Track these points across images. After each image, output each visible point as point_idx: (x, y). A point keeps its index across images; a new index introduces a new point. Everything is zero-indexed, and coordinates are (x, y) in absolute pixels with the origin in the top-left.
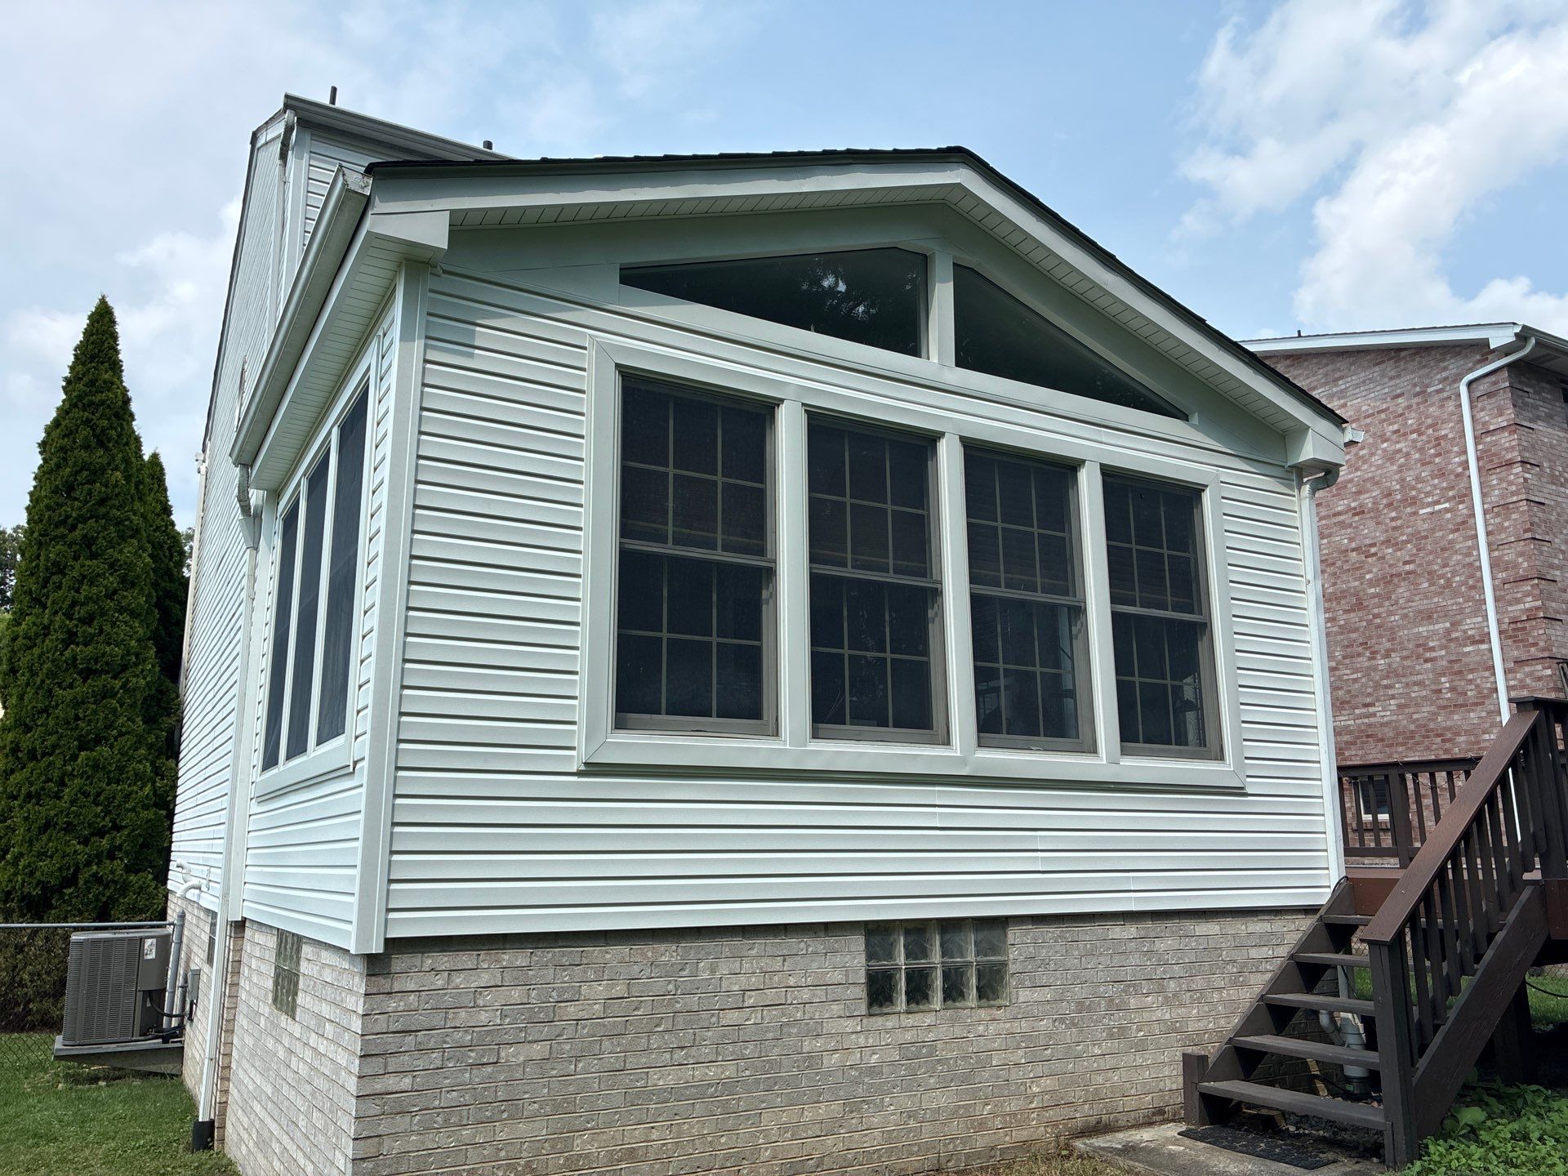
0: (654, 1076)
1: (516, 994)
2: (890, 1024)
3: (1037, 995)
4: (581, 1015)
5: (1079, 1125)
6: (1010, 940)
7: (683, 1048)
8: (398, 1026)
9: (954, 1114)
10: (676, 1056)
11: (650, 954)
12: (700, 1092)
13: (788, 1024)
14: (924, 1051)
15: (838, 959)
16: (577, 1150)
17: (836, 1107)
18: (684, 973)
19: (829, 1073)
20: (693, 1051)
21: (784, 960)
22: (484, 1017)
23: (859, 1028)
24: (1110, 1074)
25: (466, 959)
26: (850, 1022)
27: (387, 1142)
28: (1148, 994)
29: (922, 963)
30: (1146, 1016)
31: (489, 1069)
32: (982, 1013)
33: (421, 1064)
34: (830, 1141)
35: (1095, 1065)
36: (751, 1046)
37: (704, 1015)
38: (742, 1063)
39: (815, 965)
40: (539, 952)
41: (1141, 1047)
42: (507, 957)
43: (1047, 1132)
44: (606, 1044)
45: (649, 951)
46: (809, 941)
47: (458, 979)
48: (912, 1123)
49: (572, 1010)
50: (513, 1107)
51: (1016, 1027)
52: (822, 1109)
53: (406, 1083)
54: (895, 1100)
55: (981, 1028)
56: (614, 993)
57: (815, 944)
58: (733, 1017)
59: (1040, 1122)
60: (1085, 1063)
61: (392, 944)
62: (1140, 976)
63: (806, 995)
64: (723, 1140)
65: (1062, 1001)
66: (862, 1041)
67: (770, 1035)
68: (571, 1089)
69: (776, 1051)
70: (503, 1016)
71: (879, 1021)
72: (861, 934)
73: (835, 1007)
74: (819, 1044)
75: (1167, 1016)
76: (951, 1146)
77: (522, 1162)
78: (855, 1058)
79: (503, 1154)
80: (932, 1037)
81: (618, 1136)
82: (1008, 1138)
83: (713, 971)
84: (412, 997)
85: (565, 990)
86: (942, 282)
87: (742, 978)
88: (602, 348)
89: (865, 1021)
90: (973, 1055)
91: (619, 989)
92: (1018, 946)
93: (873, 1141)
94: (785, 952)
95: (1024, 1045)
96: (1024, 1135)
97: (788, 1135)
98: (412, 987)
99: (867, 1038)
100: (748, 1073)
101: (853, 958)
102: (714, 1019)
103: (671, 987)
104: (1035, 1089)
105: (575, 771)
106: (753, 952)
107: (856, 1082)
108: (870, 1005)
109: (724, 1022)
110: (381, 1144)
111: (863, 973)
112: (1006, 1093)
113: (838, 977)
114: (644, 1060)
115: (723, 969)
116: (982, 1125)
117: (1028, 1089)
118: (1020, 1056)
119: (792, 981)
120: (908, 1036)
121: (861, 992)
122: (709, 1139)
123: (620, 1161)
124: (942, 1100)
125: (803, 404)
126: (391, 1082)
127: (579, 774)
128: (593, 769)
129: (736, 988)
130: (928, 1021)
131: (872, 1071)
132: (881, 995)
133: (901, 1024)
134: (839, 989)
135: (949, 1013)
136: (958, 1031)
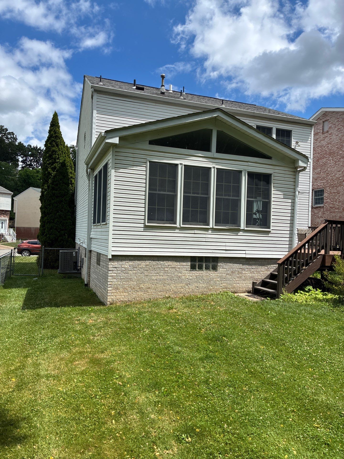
1: (131, 263)
2: (194, 272)
3: (223, 270)
6: (219, 261)
8: (114, 267)
9: (205, 288)
10: (157, 274)
11: (152, 259)
12: (160, 280)
14: (200, 277)
15: (185, 261)
16: (141, 287)
18: (158, 262)
19: (183, 279)
20: (159, 274)
21: (176, 261)
22: (126, 266)
24: (237, 284)
25: (123, 258)
26: (187, 271)
28: (247, 271)
29: (201, 263)
30: (246, 275)
31: (127, 274)
32: (212, 272)
33: (117, 272)
34: (182, 289)
36: (169, 274)
37: (161, 268)
38: (168, 276)
39: (181, 262)
40: (135, 257)
41: (244, 280)
42: (130, 258)
44: (146, 271)
46: (180, 258)
48: (197, 288)
49: (140, 266)
50: (131, 280)
51: (219, 275)
52: (181, 285)
53: (115, 275)
55: (212, 274)
56: (147, 264)
58: (166, 269)
60: (232, 282)
61: (112, 255)
62: (245, 268)
63: (179, 267)
64: (164, 287)
65: (229, 271)
66: (189, 274)
67: (173, 273)
68: (140, 278)
69: (174, 275)
70: (129, 267)
71: (192, 272)
72: (190, 258)
73: (184, 269)
74: (181, 275)
75: (251, 275)
77: (132, 287)
78: (188, 277)
79: (129, 286)
80: (202, 275)
81: (147, 285)
84: (116, 263)
85: (139, 263)
89: (190, 271)
90: (210, 279)
93: (190, 290)
97: (175, 288)
98: (116, 261)
101: (188, 262)
104: (222, 285)
106: (170, 259)
107: (187, 281)
108: (191, 269)
110: (112, 283)
111: (190, 264)
112: (216, 285)
113: (185, 264)
114: (151, 274)
115: (165, 262)
116: (210, 290)
117: (220, 285)
118: (219, 279)
119: (177, 264)
120: (198, 275)
121: (189, 267)
123: (147, 289)
124: (203, 285)
125: (183, 165)
126: (113, 274)
129: (167, 265)
130: (202, 272)
131: (190, 279)
132: (193, 268)
133: (197, 273)
134: (185, 266)
135: (206, 271)
136: (207, 274)
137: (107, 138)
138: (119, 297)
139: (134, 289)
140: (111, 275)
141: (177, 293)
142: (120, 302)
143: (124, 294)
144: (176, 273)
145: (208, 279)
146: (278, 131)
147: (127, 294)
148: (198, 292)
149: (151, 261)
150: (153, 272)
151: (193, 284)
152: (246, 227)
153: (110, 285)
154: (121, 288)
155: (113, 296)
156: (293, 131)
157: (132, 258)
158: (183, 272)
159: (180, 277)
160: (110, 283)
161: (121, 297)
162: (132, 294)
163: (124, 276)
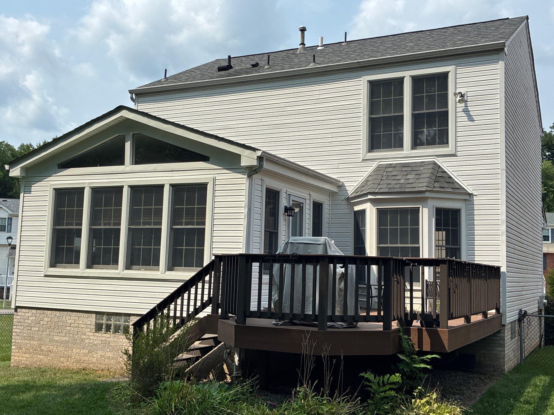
0: (55, 337)
1: (34, 318)
2: (100, 335)
4: (43, 323)
6: (131, 319)
7: (60, 333)
8: (18, 321)
9: (113, 358)
11: (55, 313)
12: (62, 342)
13: (79, 332)
15: (89, 319)
16: (42, 348)
17: (87, 351)
18: (61, 318)
19: (86, 344)
20: (61, 334)
21: (79, 318)
22: (29, 321)
23: (93, 335)
25: (27, 310)
26: (91, 333)
29: (109, 322)
31: (30, 331)
32: (122, 336)
33: (21, 328)
34: (86, 358)
36: (72, 335)
38: (70, 338)
39: (85, 320)
40: (38, 311)
44: (47, 330)
47: (26, 314)
48: (103, 358)
49: (42, 322)
50: (33, 338)
52: (84, 351)
54: (100, 352)
55: (121, 340)
57: (85, 315)
61: (17, 307)
63: (83, 326)
64: (66, 352)
66: (93, 338)
67: (75, 333)
68: (42, 337)
69: (76, 337)
70: (32, 322)
71: (97, 334)
72: (95, 314)
73: (88, 329)
74: (85, 337)
76: (112, 366)
77: (34, 348)
78: (92, 341)
79: (31, 346)
80: (109, 340)
81: (48, 347)
83: (65, 318)
84: (20, 316)
85: (41, 318)
86: (127, 142)
87: (71, 320)
88: (51, 185)
89: (94, 333)
90: (119, 346)
91: (49, 320)
93: (94, 360)
94: (79, 316)
97: (78, 354)
98: (20, 314)
100: (71, 340)
101: (93, 319)
102: (65, 328)
103: (58, 320)
106: (73, 315)
107: (91, 347)
108: (96, 330)
109: (67, 329)
110: (16, 340)
111: (94, 323)
113: (89, 323)
114: (53, 334)
115: (67, 318)
116: (119, 362)
119: (80, 322)
120: (104, 339)
121: (94, 327)
122: (63, 352)
123: (48, 352)
124: (110, 354)
125: (90, 187)
127: (44, 277)
128: (46, 276)
129: (69, 322)
130: (108, 336)
131: (95, 345)
132: (99, 328)
133: (103, 336)
134: (89, 326)
135: (114, 335)
136: (115, 339)
137: (11, 171)
138: (21, 359)
139: (36, 350)
140: (16, 330)
141: (78, 361)
142: (22, 365)
143: (26, 355)
144: (79, 334)
145: (116, 346)
146: (416, 80)
147: (29, 356)
148: (103, 364)
149: (52, 316)
150: (55, 331)
151: (98, 352)
152: (168, 270)
153: (14, 343)
154: (24, 348)
155: (16, 356)
156: (450, 73)
157: (34, 311)
158: (87, 333)
159: (83, 340)
160: (13, 341)
161: (23, 359)
162: (34, 357)
163: (27, 333)
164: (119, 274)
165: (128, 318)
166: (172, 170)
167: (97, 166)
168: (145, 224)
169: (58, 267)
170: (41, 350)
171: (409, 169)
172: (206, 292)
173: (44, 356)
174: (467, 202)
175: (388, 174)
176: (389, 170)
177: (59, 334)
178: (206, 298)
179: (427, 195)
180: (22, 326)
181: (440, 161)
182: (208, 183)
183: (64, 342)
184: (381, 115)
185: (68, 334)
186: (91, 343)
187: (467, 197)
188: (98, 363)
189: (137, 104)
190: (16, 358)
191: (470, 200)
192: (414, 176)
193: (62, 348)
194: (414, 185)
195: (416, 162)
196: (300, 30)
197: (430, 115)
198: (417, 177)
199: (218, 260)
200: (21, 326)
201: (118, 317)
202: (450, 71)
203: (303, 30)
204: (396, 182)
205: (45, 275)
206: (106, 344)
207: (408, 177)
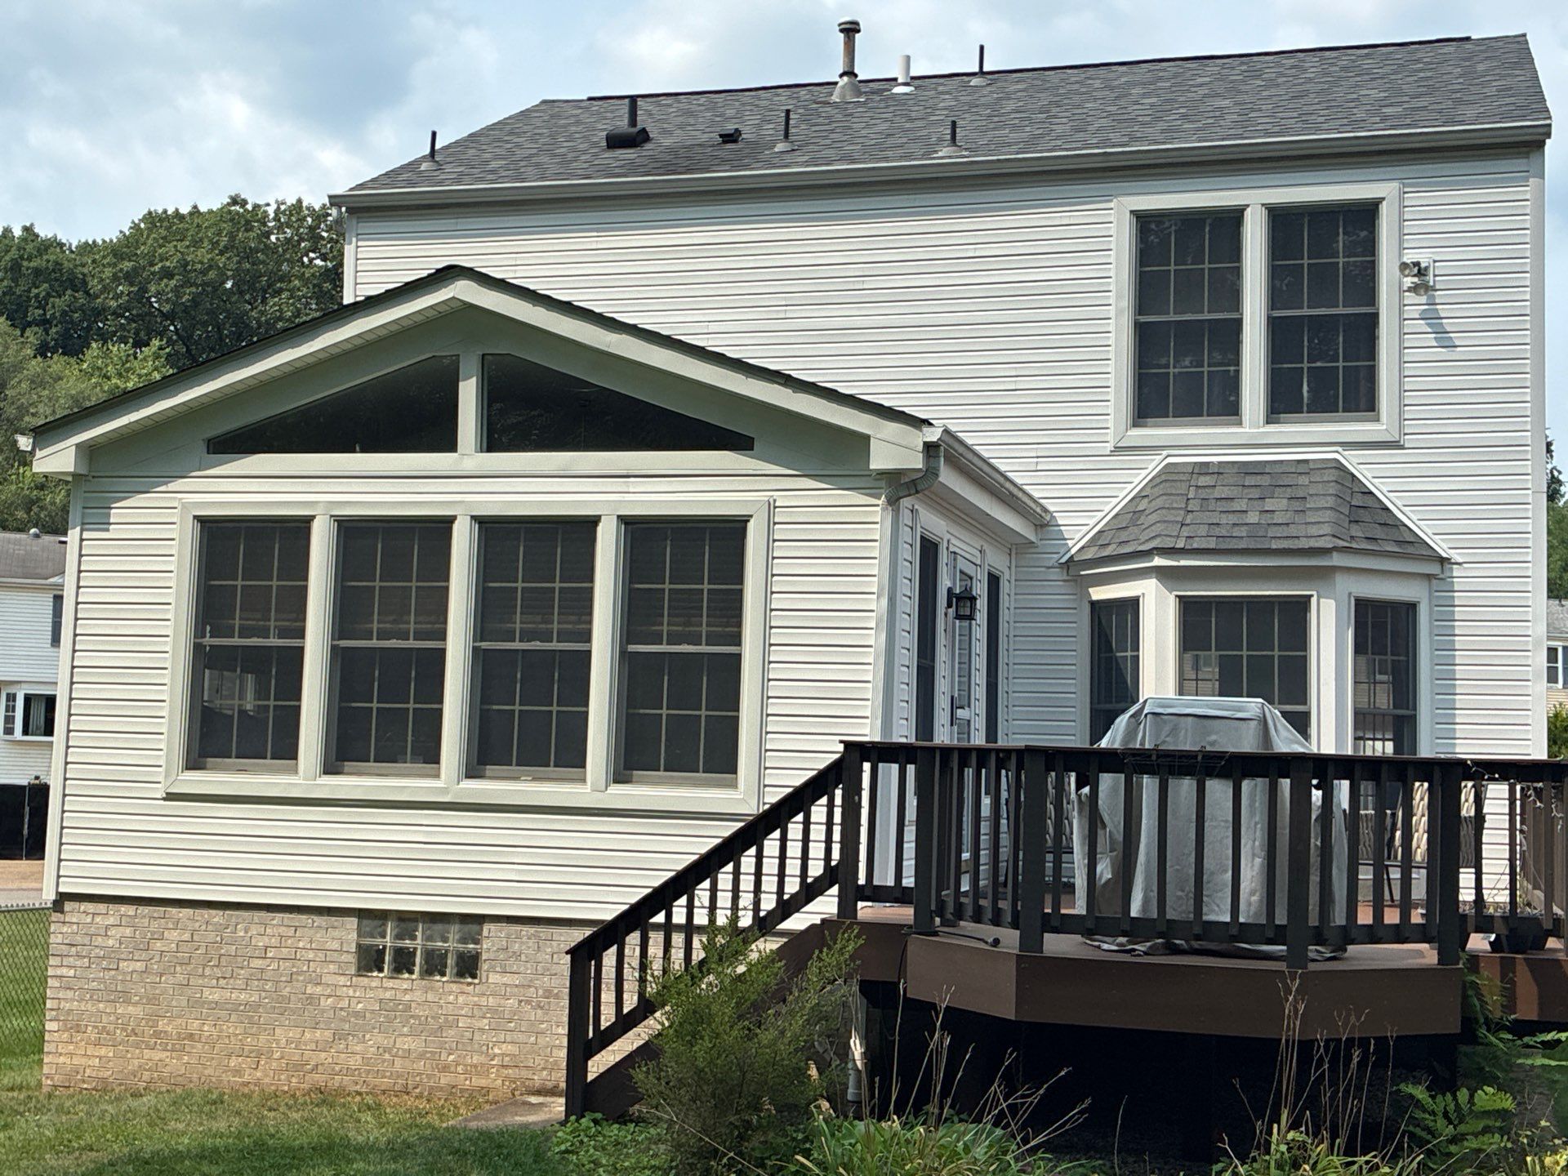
0: (206, 992)
2: (374, 984)
3: (507, 979)
4: (163, 949)
5: (537, 1085)
6: (485, 933)
7: (225, 978)
8: (65, 942)
9: (422, 1056)
10: (220, 983)
11: (206, 916)
12: (235, 1008)
13: (298, 973)
14: (400, 1007)
15: (336, 933)
16: (160, 1028)
17: (328, 1034)
18: (228, 930)
19: (323, 1011)
20: (232, 981)
21: (296, 930)
22: (111, 942)
23: (349, 984)
25: (102, 908)
26: (342, 978)
27: (63, 1003)
29: (407, 943)
31: (113, 972)
32: (454, 987)
33: (78, 963)
34: (323, 1055)
35: (558, 1042)
36: (270, 984)
37: (239, 959)
38: (263, 994)
39: (318, 935)
40: (141, 908)
42: (123, 909)
43: (503, 1085)
44: (178, 969)
45: (206, 913)
46: (315, 918)
47: (98, 919)
48: (387, 1056)
49: (159, 945)
50: (125, 997)
51: (483, 1001)
52: (318, 1033)
53: (72, 973)
54: (374, 1038)
55: (452, 997)
57: (319, 920)
58: (258, 963)
59: (498, 1076)
60: (548, 1039)
61: (63, 895)
63: (311, 955)
64: (249, 1040)
65: (530, 986)
66: (351, 993)
67: (283, 979)
68: (157, 992)
69: (288, 989)
70: (120, 944)
71: (364, 981)
72: (355, 917)
73: (331, 966)
74: (319, 989)
76: (418, 1079)
77: (130, 1028)
78: (344, 1003)
79: (120, 1021)
80: (407, 997)
81: (184, 1024)
82: (468, 1082)
83: (246, 932)
84: (75, 927)
85: (155, 933)
86: (464, 380)
87: (266, 938)
88: (184, 506)
89: (354, 979)
90: (442, 1017)
91: (187, 937)
92: (492, 939)
93: (355, 1062)
94: (297, 924)
95: (488, 1015)
96: (483, 1082)
97: (293, 1046)
98: (74, 920)
99: (355, 991)
100: (267, 1001)
101: (348, 933)
102: (246, 963)
103: (219, 939)
104: (496, 1051)
105: (159, 796)
106: (275, 922)
107: (343, 1020)
108: (359, 969)
109: (252, 965)
110: (60, 1003)
111: (354, 945)
112: (469, 1049)
113: (336, 945)
114: (201, 982)
115: (253, 931)
116: (445, 1069)
117: (490, 1051)
118: (483, 1023)
119: (301, 945)
120: (388, 995)
121: (352, 958)
122: (240, 1037)
123: (184, 1039)
124: (412, 1044)
125: (332, 516)
126: (64, 971)
127: (164, 799)
128: (171, 797)
129: (261, 944)
130: (405, 986)
131: (356, 1014)
132: (370, 960)
133: (383, 985)
134: (336, 954)
135: (424, 982)
136: (430, 997)
137: (39, 454)
138: (83, 1061)
139: (136, 1034)
140: (59, 972)
141: (298, 1067)
142: (84, 1082)
143: (103, 1052)
144: (298, 981)
145: (432, 1018)
146: (1281, 219)
147: (111, 1054)
148: (388, 1074)
149: (197, 924)
150: (208, 971)
151: (368, 1036)
152: (616, 781)
153: (54, 1013)
154: (90, 1028)
155: (61, 1054)
156: (1384, 203)
157: (130, 910)
158: (326, 979)
159: (311, 999)
160: (49, 1004)
161: (90, 1063)
162: (129, 1056)
163: (101, 980)
164: (445, 790)
165: (474, 928)
166: (624, 472)
167: (354, 451)
168: (527, 636)
169: (211, 769)
170: (157, 1034)
171: (1265, 481)
172: (817, 850)
173: (169, 1054)
174: (1434, 582)
175: (1203, 494)
176: (1204, 481)
177: (222, 982)
178: (816, 869)
179: (1337, 560)
180: (85, 957)
181: (1352, 461)
182: (751, 516)
183: (242, 1008)
184: (1172, 314)
185: (256, 983)
186: (341, 1009)
187: (1434, 569)
188: (369, 1072)
189: (354, 240)
190: (62, 1059)
191: (1441, 576)
192: (1285, 501)
193: (236, 1028)
194: (1293, 531)
195: (1282, 462)
196: (842, 31)
197: (1318, 324)
198: (1297, 505)
199: (857, 755)
200: (79, 956)
201: (439, 927)
202: (1384, 199)
203: (850, 30)
204: (1232, 519)
205: (167, 794)
206: (393, 1010)
207: (1269, 505)
